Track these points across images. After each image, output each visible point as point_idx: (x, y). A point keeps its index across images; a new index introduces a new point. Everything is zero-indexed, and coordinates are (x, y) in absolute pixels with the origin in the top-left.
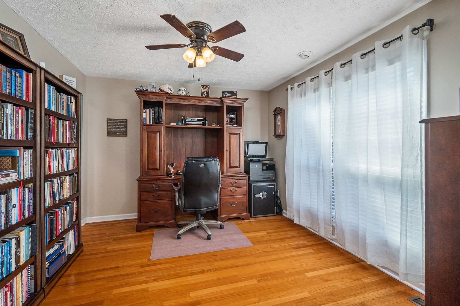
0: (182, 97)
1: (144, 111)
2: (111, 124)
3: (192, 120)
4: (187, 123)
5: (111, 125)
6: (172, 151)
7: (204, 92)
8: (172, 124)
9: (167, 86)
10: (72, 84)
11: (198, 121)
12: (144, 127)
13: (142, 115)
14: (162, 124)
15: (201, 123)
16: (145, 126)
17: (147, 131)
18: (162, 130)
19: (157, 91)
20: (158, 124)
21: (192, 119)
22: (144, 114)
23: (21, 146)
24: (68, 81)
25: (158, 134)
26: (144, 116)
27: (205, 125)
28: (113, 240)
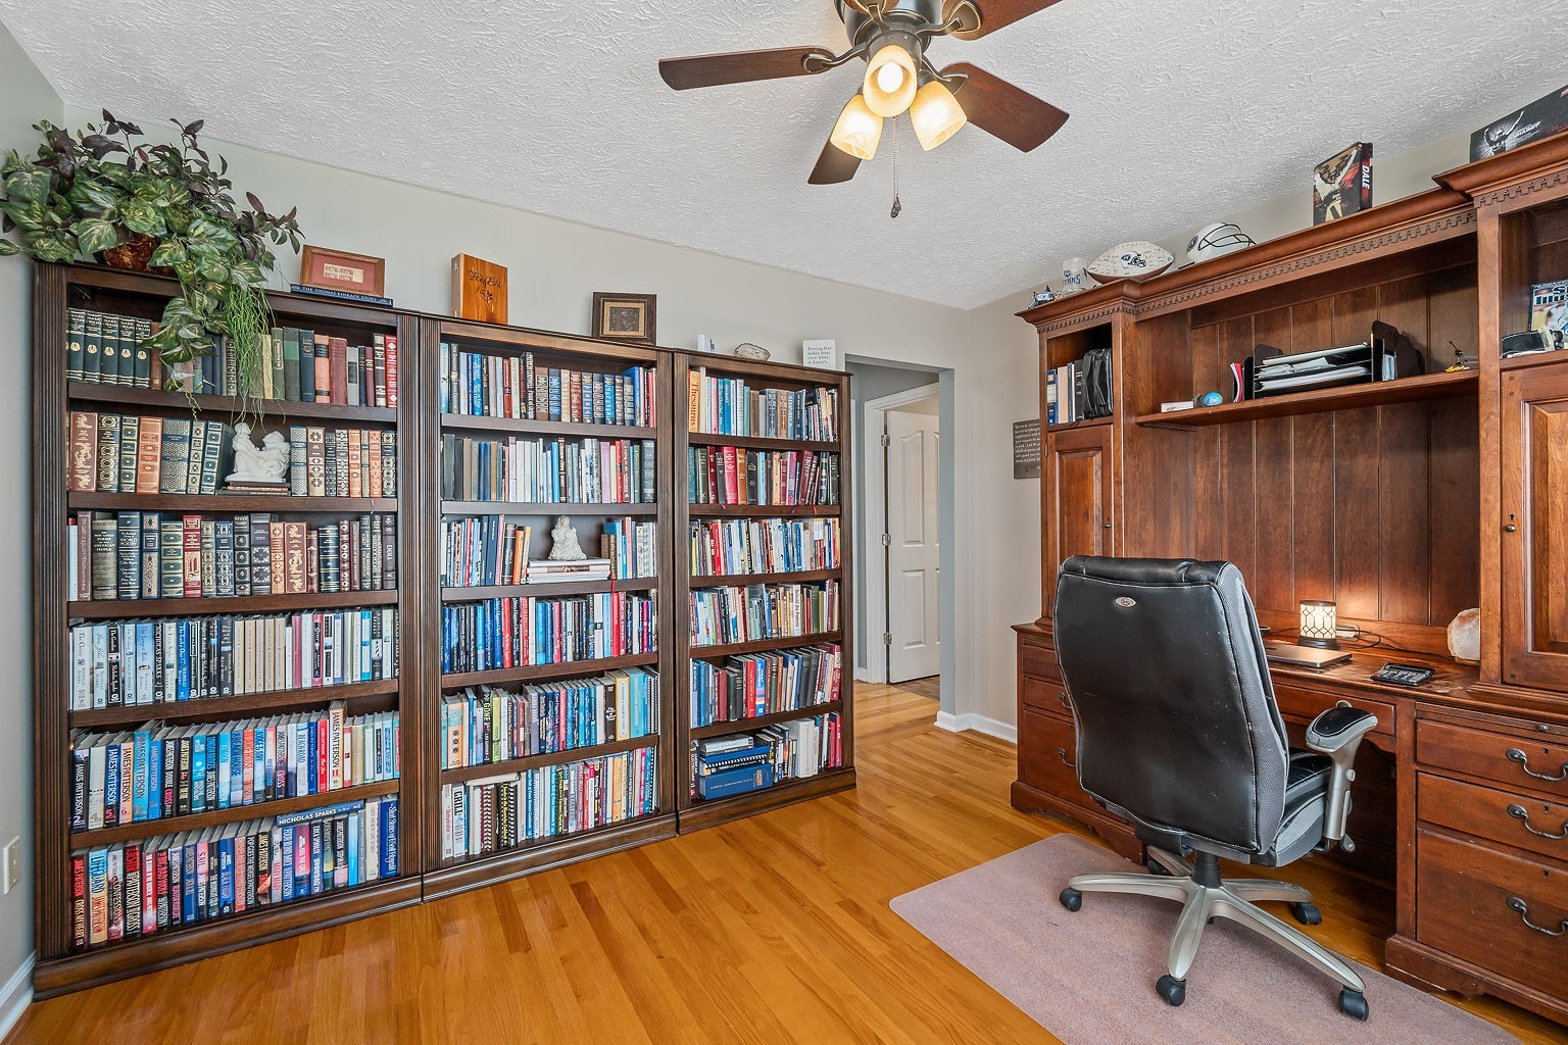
0: (1208, 273)
1: (1051, 378)
2: (1022, 439)
3: (1298, 368)
4: (1267, 386)
5: (1022, 443)
6: (1226, 526)
7: (1329, 199)
8: (1165, 408)
9: (1121, 251)
10: (824, 355)
11: (1337, 361)
12: (1049, 438)
13: (1043, 394)
14: (1112, 414)
15: (1359, 371)
16: (1053, 435)
17: (1061, 453)
18: (1108, 440)
19: (1089, 287)
20: (1097, 417)
21: (1291, 364)
22: (1051, 389)
23: (629, 516)
24: (816, 351)
25: (1097, 458)
26: (1050, 399)
27: (1378, 377)
28: (937, 799)
